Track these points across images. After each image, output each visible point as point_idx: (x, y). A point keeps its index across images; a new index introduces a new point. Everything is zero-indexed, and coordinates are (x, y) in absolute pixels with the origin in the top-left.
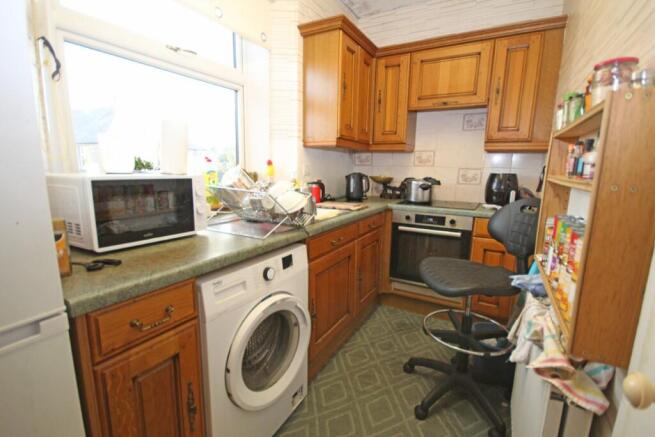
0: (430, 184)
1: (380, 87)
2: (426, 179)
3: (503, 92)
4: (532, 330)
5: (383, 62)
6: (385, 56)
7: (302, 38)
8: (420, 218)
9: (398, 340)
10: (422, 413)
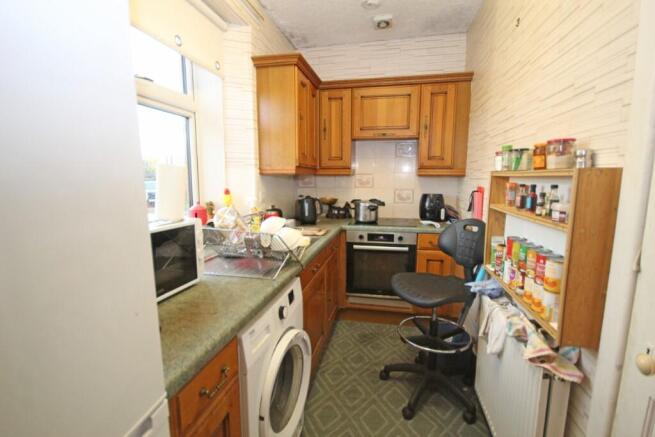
0: (375, 205)
1: (325, 116)
2: (371, 201)
3: (429, 128)
4: (514, 329)
5: (326, 94)
6: (327, 89)
7: (254, 69)
8: (372, 237)
9: (365, 350)
10: (409, 413)
